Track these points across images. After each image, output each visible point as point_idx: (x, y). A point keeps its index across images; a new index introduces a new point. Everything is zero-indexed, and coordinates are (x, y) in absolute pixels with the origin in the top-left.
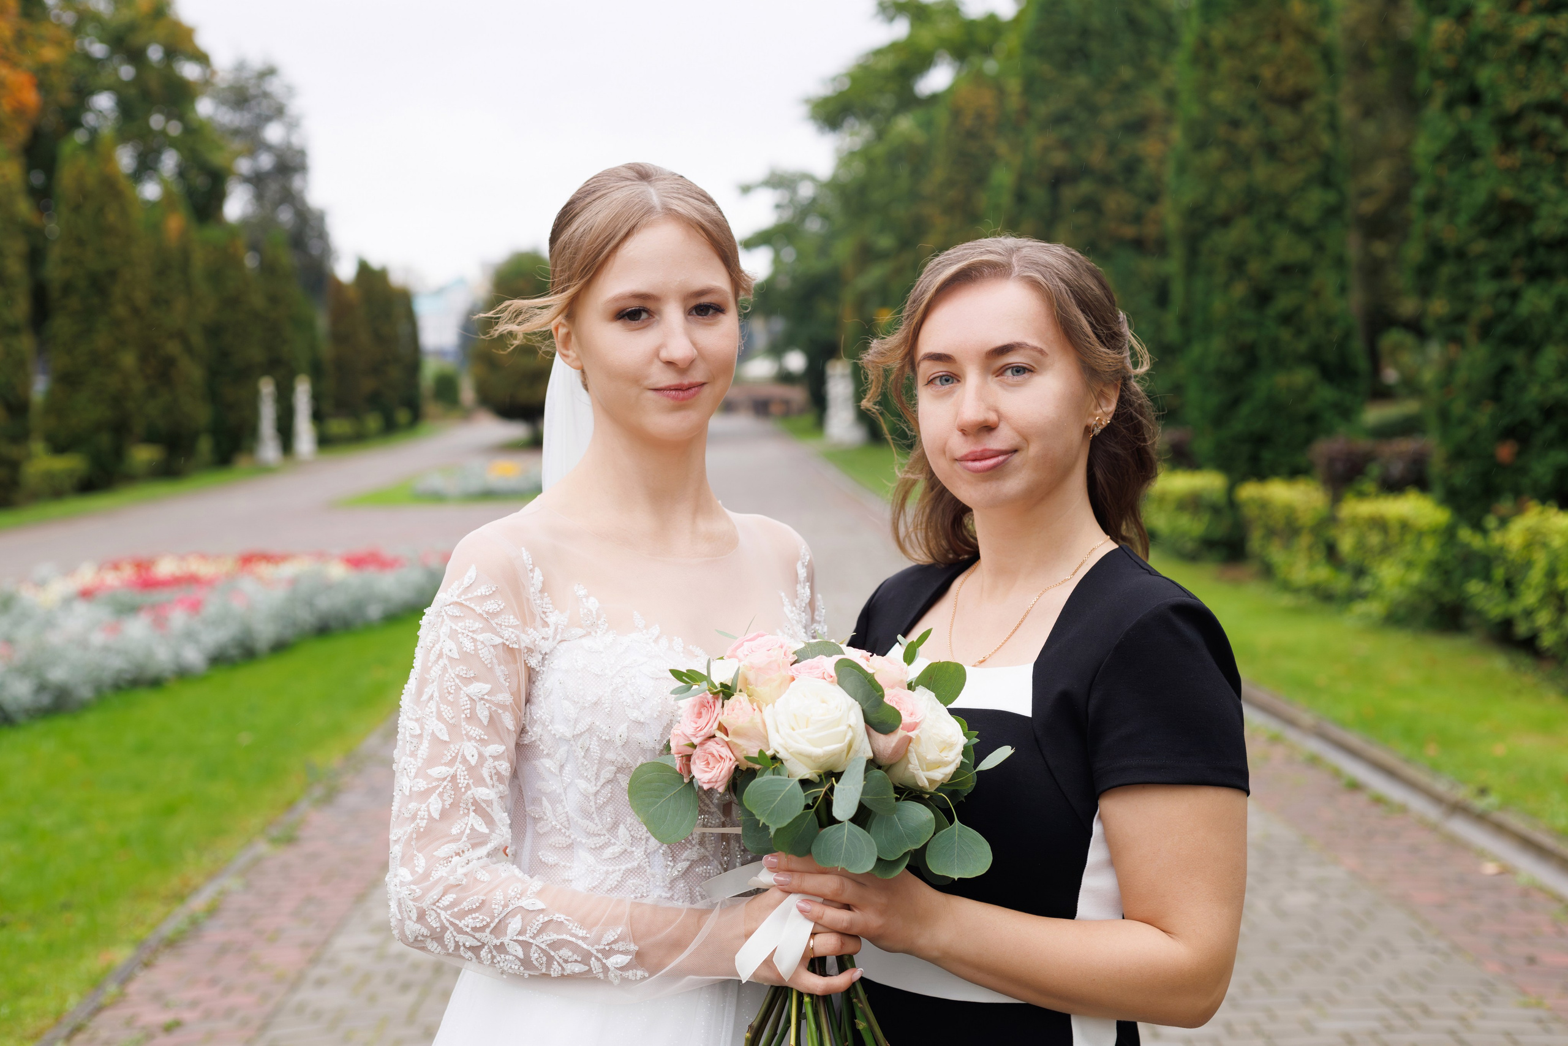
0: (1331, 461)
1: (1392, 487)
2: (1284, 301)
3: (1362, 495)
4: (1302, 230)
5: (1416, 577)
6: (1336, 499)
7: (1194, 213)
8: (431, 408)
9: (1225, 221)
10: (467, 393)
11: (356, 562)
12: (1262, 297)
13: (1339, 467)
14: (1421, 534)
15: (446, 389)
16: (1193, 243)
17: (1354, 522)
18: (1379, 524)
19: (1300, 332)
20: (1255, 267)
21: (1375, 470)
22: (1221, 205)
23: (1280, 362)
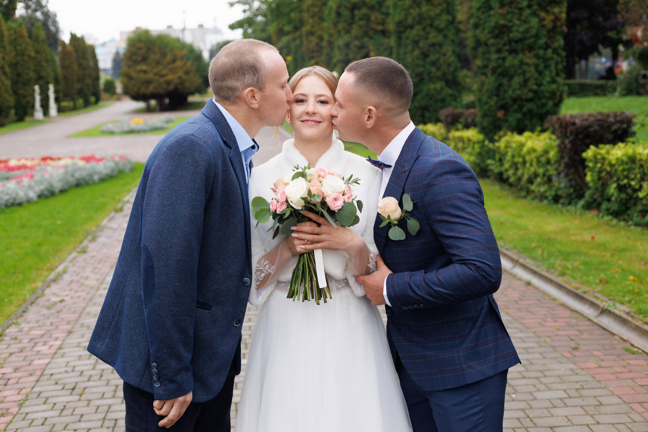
0: (447, 116)
1: (467, 126)
2: (432, 57)
3: (457, 130)
4: (440, 30)
5: (472, 158)
6: (448, 131)
7: (399, 23)
8: (104, 95)
9: (411, 27)
10: (119, 88)
11: (87, 159)
12: (425, 55)
13: (449, 120)
14: (474, 143)
15: (110, 87)
16: (400, 35)
17: (454, 138)
18: (461, 139)
19: (439, 69)
20: (421, 44)
21: (462, 120)
22: (410, 21)
23: (431, 80)
